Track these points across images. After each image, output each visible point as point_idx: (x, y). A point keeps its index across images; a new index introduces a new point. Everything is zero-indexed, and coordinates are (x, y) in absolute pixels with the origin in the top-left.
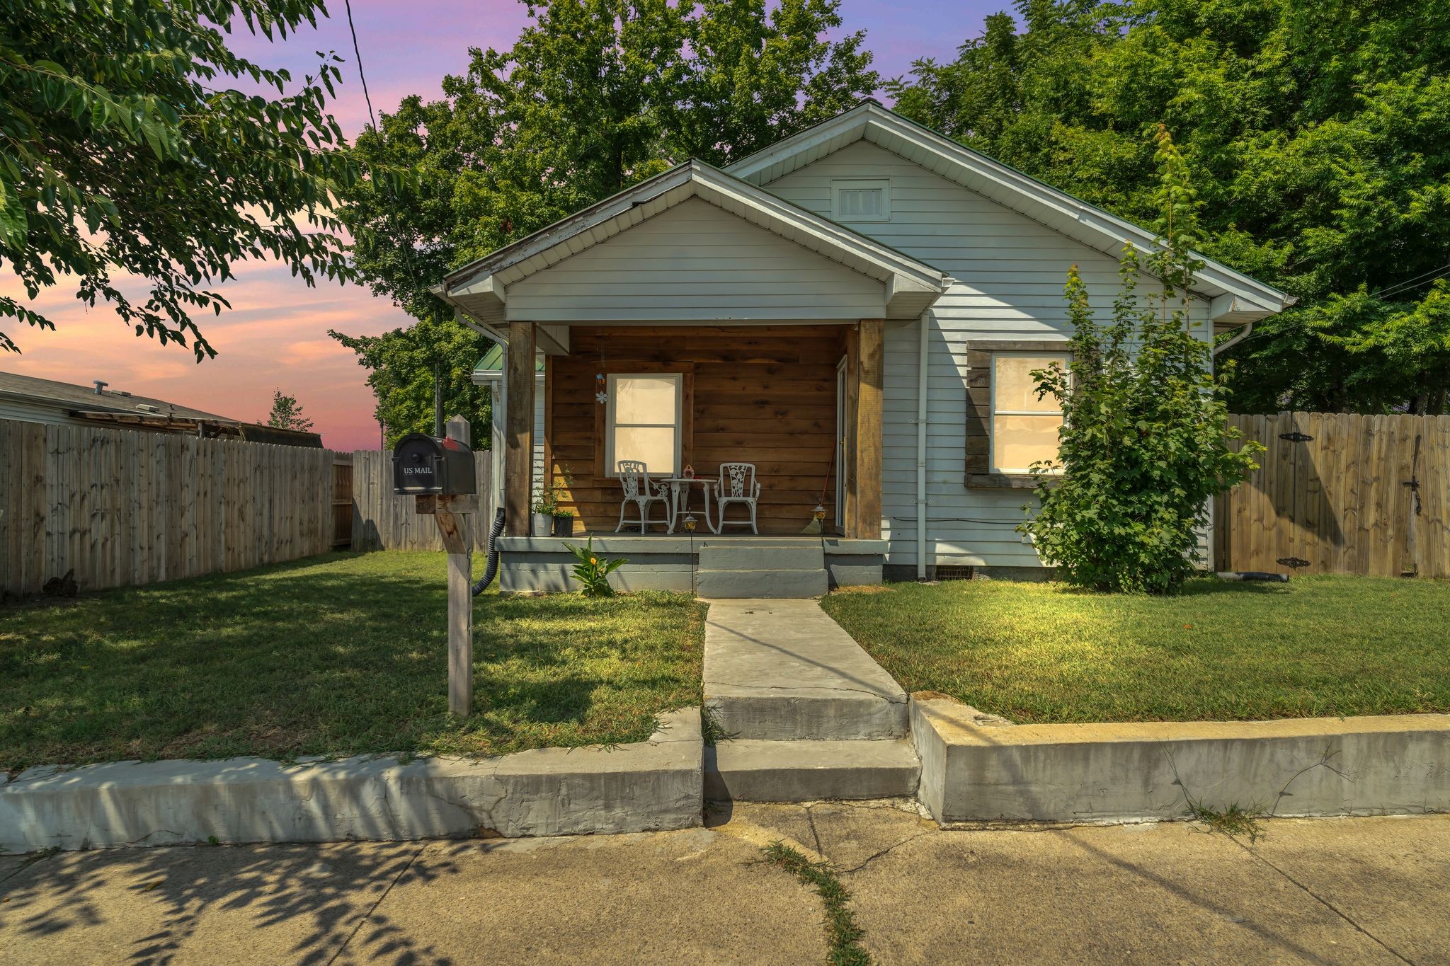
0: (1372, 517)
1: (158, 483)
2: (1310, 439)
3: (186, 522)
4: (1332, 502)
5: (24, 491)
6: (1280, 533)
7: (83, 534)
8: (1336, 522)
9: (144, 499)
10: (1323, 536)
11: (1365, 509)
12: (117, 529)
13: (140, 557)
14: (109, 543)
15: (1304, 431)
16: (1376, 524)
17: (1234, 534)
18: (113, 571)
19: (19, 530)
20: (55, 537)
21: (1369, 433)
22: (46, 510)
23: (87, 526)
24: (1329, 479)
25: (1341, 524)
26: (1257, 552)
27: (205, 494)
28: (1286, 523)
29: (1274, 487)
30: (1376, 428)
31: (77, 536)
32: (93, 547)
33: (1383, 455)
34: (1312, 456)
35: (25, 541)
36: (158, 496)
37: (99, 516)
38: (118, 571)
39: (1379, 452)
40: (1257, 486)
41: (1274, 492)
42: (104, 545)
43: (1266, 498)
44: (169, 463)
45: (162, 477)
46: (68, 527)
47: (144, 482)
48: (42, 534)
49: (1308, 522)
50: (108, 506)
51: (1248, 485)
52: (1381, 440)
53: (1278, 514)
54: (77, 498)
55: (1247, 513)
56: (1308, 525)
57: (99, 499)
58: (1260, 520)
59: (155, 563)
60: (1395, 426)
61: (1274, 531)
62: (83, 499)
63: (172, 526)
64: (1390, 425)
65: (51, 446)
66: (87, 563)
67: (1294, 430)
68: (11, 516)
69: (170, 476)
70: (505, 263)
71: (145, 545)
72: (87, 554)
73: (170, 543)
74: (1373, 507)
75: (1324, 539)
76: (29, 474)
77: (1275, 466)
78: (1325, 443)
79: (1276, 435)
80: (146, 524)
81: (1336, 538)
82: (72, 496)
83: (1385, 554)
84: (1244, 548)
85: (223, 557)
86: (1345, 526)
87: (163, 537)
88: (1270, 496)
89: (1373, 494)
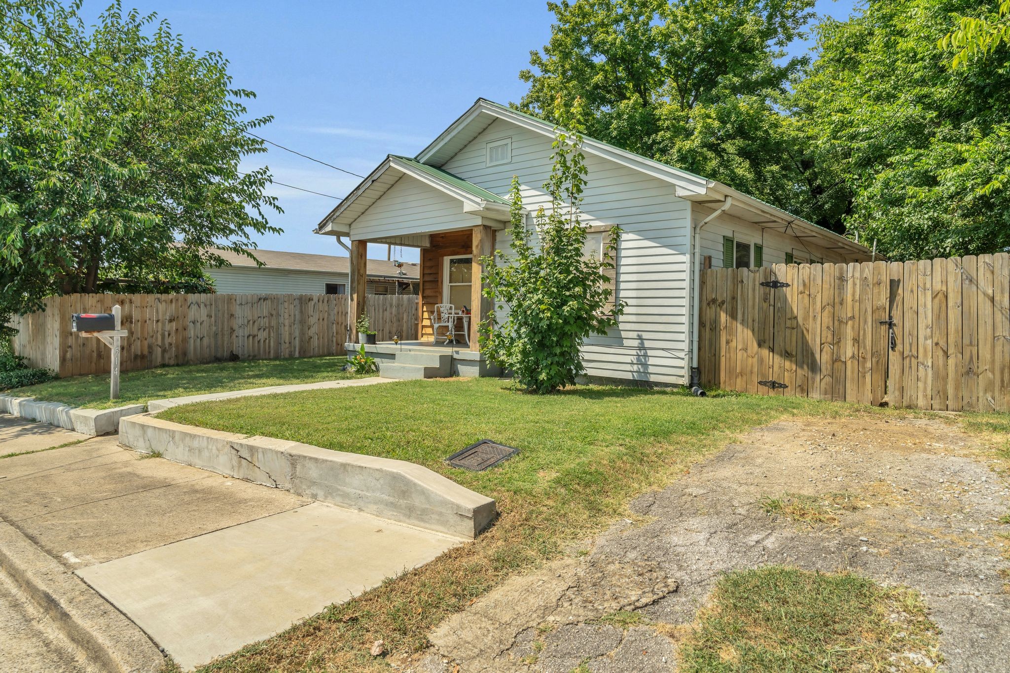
0: (849, 350)
1: (295, 315)
2: (787, 285)
3: (311, 332)
4: (809, 338)
5: (226, 320)
6: (761, 361)
7: (254, 337)
8: (813, 354)
9: (287, 322)
10: (799, 364)
11: (842, 344)
12: (272, 335)
13: (284, 346)
14: (267, 341)
15: (782, 279)
16: (853, 357)
17: (723, 359)
18: (269, 352)
19: (223, 335)
20: (240, 338)
21: (842, 279)
22: (235, 327)
23: (256, 333)
24: (805, 319)
25: (817, 356)
26: (741, 374)
27: (323, 319)
28: (765, 352)
29: (756, 325)
30: (850, 275)
31: (251, 338)
32: (259, 342)
33: (857, 297)
34: (790, 300)
35: (226, 339)
36: (294, 321)
37: (262, 330)
38: (272, 352)
39: (853, 295)
40: (742, 323)
41: (756, 329)
42: (264, 341)
43: (750, 333)
44: (301, 307)
45: (297, 313)
46: (246, 334)
47: (286, 316)
48: (234, 336)
49: (786, 352)
50: (267, 325)
51: (735, 322)
52: (854, 284)
53: (760, 345)
54: (251, 322)
55: (733, 344)
56: (787, 355)
57: (264, 322)
58: (745, 349)
59: (293, 349)
60: (867, 273)
61: (755, 360)
62: (254, 322)
63: (302, 333)
64: (862, 271)
65: (238, 302)
66: (256, 348)
67: (773, 279)
68: (220, 330)
69: (301, 312)
70: (335, 217)
71: (287, 341)
72: (256, 344)
73: (301, 341)
74: (850, 343)
75: (802, 368)
76: (228, 314)
77: (757, 307)
78: (801, 288)
79: (757, 283)
80: (287, 333)
81: (814, 367)
82: (249, 321)
83: (864, 383)
84: (731, 372)
85: (334, 348)
86: (824, 358)
87: (297, 339)
88: (753, 331)
89: (849, 332)
